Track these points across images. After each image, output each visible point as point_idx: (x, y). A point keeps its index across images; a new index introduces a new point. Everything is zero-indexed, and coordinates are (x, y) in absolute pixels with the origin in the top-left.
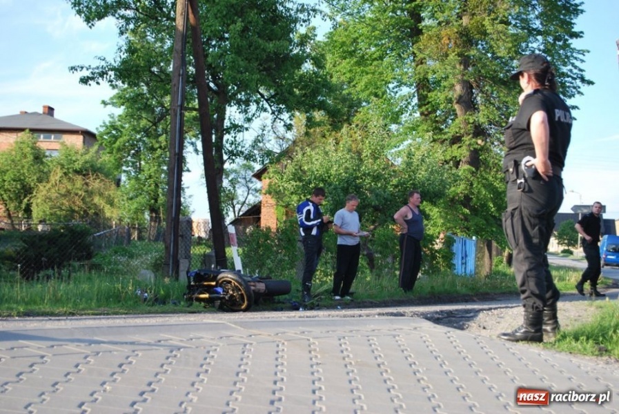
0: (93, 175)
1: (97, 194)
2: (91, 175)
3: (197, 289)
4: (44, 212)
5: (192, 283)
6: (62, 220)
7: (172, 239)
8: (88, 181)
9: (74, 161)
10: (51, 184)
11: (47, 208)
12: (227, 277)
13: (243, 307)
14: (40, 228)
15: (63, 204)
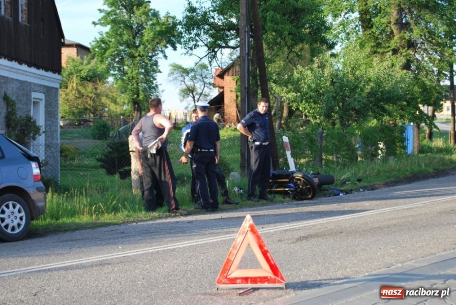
0: (100, 81)
1: (104, 96)
2: (98, 82)
8: (96, 86)
9: (81, 71)
10: (69, 89)
11: (66, 108)
12: (298, 177)
13: (310, 196)
15: (78, 104)
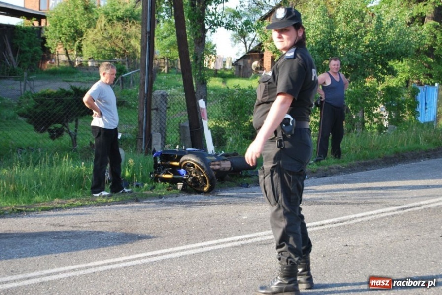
0: (130, 22)
1: (133, 38)
2: (128, 22)
3: (163, 169)
4: (92, 51)
5: (159, 162)
6: (107, 57)
7: (145, 115)
8: (126, 27)
9: (118, 10)
10: (97, 29)
11: (94, 49)
12: (189, 160)
13: (206, 189)
14: (90, 64)
15: (106, 45)
